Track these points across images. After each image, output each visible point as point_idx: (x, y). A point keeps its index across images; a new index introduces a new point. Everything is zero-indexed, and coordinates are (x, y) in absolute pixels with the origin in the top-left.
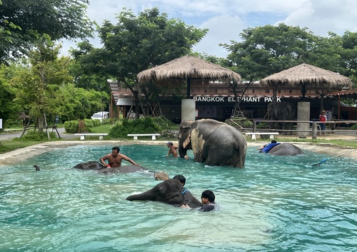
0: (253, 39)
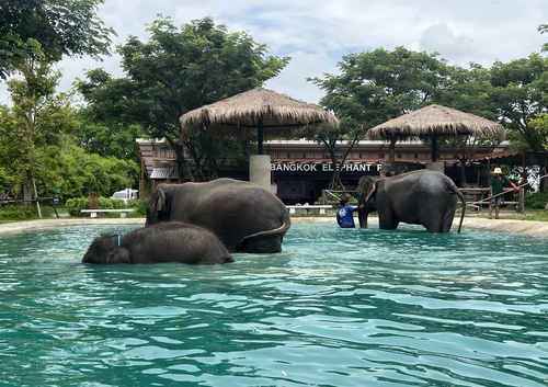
0: (357, 70)
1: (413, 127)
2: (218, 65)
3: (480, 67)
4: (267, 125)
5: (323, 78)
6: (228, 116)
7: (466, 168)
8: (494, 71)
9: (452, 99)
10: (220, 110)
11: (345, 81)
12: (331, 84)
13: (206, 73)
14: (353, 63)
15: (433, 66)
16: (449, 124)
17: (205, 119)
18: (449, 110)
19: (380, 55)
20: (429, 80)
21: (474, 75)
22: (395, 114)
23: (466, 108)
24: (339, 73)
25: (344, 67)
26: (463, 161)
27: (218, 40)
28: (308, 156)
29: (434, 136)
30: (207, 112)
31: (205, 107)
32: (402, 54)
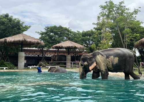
0: (49, 31)
1: (63, 46)
2: (10, 27)
3: (79, 32)
4: (24, 44)
5: (40, 32)
6: (12, 41)
7: (76, 57)
8: (83, 33)
9: (73, 39)
10: (10, 39)
11: (46, 33)
12: (42, 34)
13: (6, 29)
14: (48, 29)
15: (68, 31)
16: (72, 46)
17: (5, 41)
18: (72, 42)
19: (55, 27)
20: (67, 34)
21: (78, 34)
22: (59, 42)
23: (76, 42)
24: (44, 31)
25: (46, 29)
26: (75, 55)
27: (10, 20)
28: (36, 52)
29: (68, 48)
30: (6, 39)
31: (6, 38)
32: (61, 27)
